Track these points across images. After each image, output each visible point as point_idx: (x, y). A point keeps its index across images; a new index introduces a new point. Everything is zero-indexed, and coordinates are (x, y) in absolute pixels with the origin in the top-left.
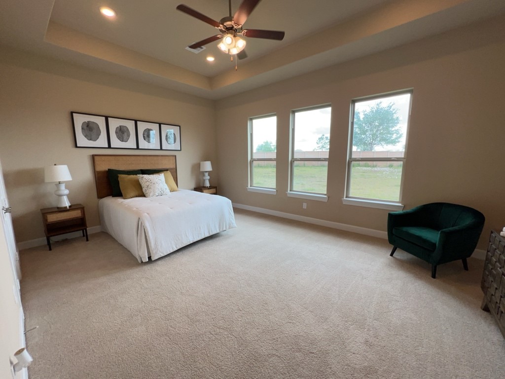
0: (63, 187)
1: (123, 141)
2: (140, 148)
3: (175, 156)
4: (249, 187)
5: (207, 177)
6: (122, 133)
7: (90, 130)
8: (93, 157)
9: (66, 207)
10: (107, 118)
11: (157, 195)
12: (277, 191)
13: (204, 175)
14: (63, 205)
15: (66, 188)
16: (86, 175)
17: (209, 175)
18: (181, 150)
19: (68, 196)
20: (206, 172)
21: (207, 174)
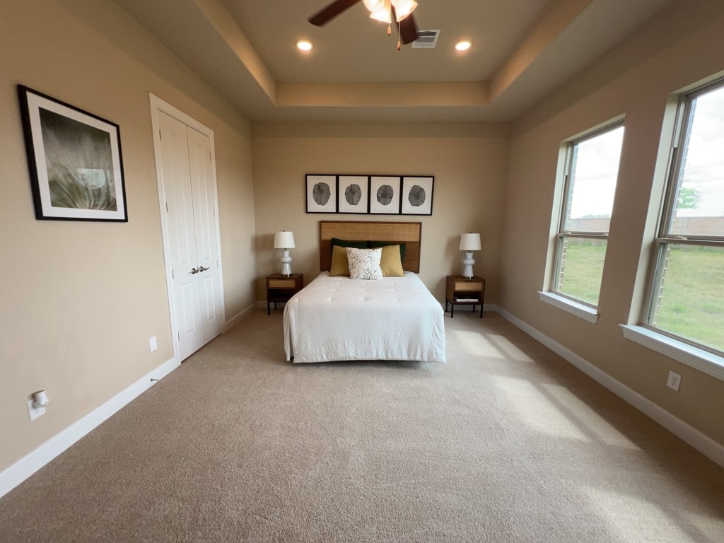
0: (287, 254)
1: (352, 204)
2: (371, 212)
3: (421, 224)
4: (545, 292)
5: (470, 261)
6: (353, 193)
7: (321, 192)
8: (321, 222)
9: (287, 275)
10: (337, 177)
11: (362, 277)
12: (599, 315)
13: (465, 257)
14: (285, 274)
15: (290, 255)
16: (311, 244)
17: (473, 258)
18: (431, 215)
19: (291, 264)
20: (470, 252)
21: (470, 256)
